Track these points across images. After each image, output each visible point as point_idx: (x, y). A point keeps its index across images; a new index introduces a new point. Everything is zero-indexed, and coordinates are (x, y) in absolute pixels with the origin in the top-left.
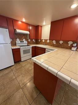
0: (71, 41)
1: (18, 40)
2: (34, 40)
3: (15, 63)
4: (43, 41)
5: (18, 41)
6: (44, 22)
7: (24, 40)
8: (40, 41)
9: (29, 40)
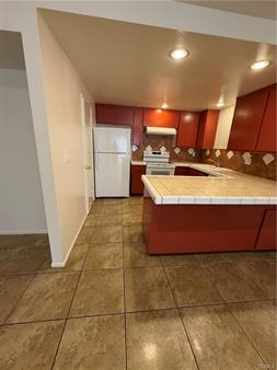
0: (269, 153)
1: (149, 148)
2: (191, 151)
3: (131, 194)
4: (218, 154)
5: (149, 151)
6: (221, 100)
7: (163, 149)
8: (208, 153)
9: (177, 151)
